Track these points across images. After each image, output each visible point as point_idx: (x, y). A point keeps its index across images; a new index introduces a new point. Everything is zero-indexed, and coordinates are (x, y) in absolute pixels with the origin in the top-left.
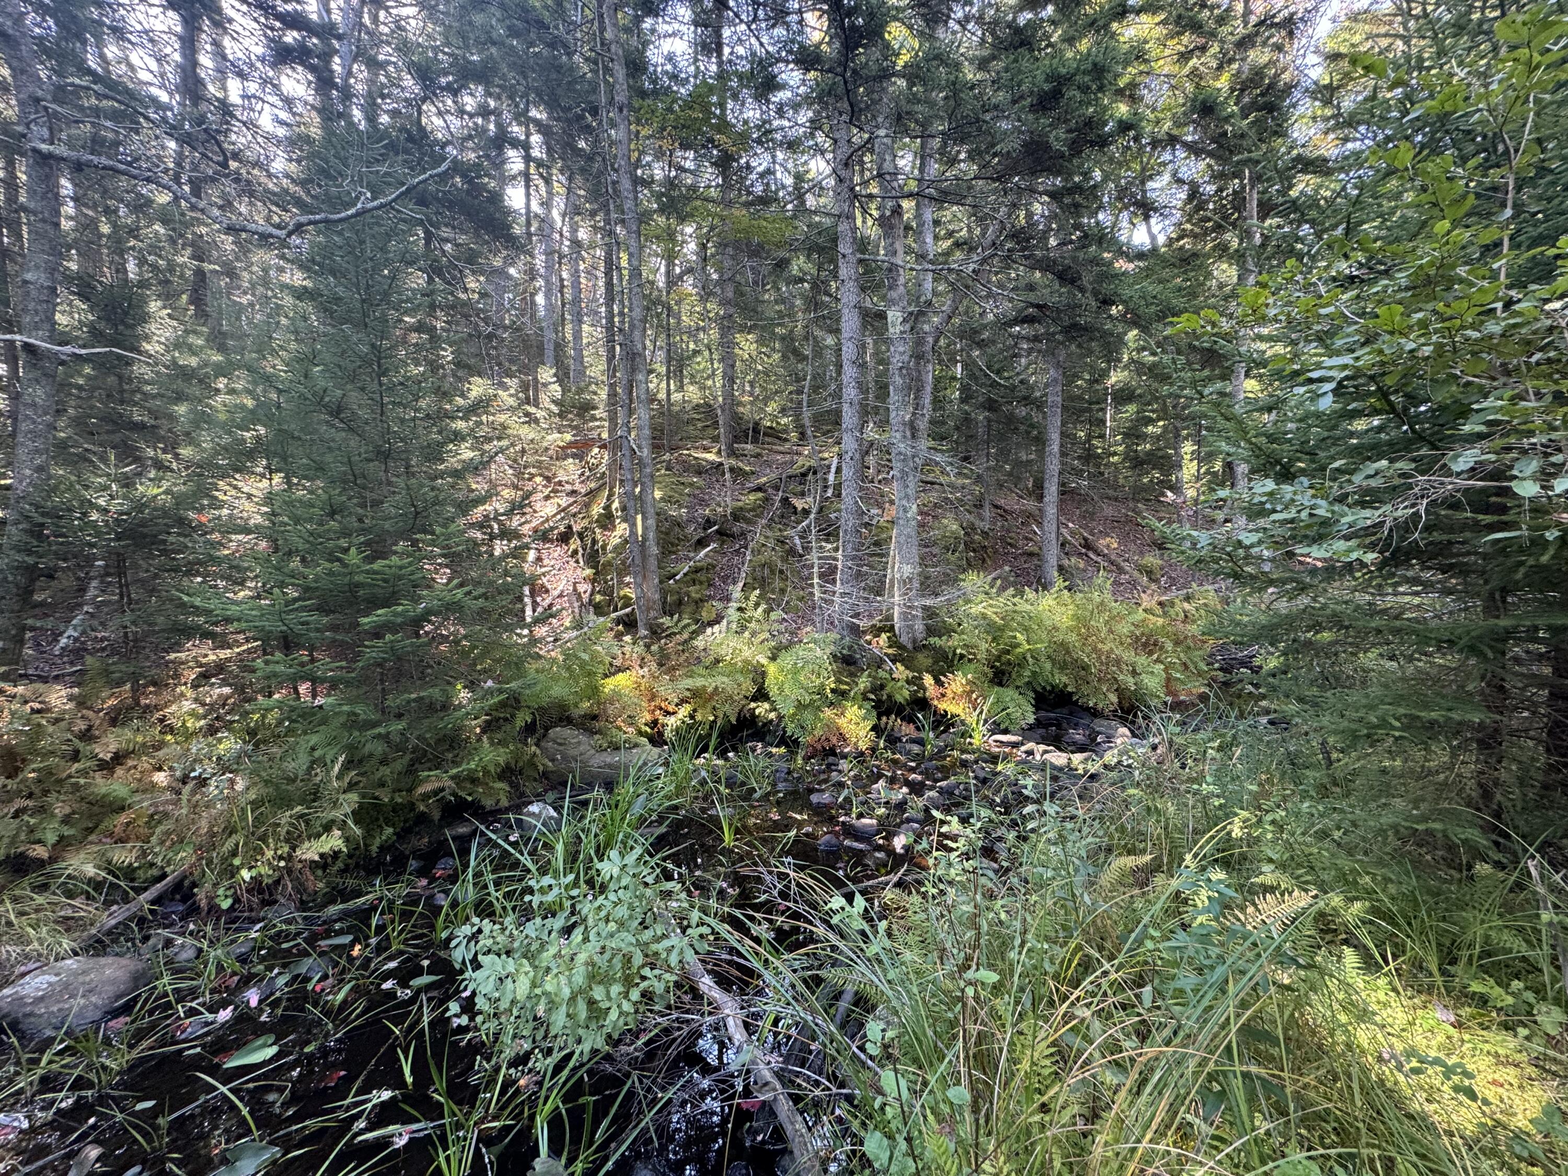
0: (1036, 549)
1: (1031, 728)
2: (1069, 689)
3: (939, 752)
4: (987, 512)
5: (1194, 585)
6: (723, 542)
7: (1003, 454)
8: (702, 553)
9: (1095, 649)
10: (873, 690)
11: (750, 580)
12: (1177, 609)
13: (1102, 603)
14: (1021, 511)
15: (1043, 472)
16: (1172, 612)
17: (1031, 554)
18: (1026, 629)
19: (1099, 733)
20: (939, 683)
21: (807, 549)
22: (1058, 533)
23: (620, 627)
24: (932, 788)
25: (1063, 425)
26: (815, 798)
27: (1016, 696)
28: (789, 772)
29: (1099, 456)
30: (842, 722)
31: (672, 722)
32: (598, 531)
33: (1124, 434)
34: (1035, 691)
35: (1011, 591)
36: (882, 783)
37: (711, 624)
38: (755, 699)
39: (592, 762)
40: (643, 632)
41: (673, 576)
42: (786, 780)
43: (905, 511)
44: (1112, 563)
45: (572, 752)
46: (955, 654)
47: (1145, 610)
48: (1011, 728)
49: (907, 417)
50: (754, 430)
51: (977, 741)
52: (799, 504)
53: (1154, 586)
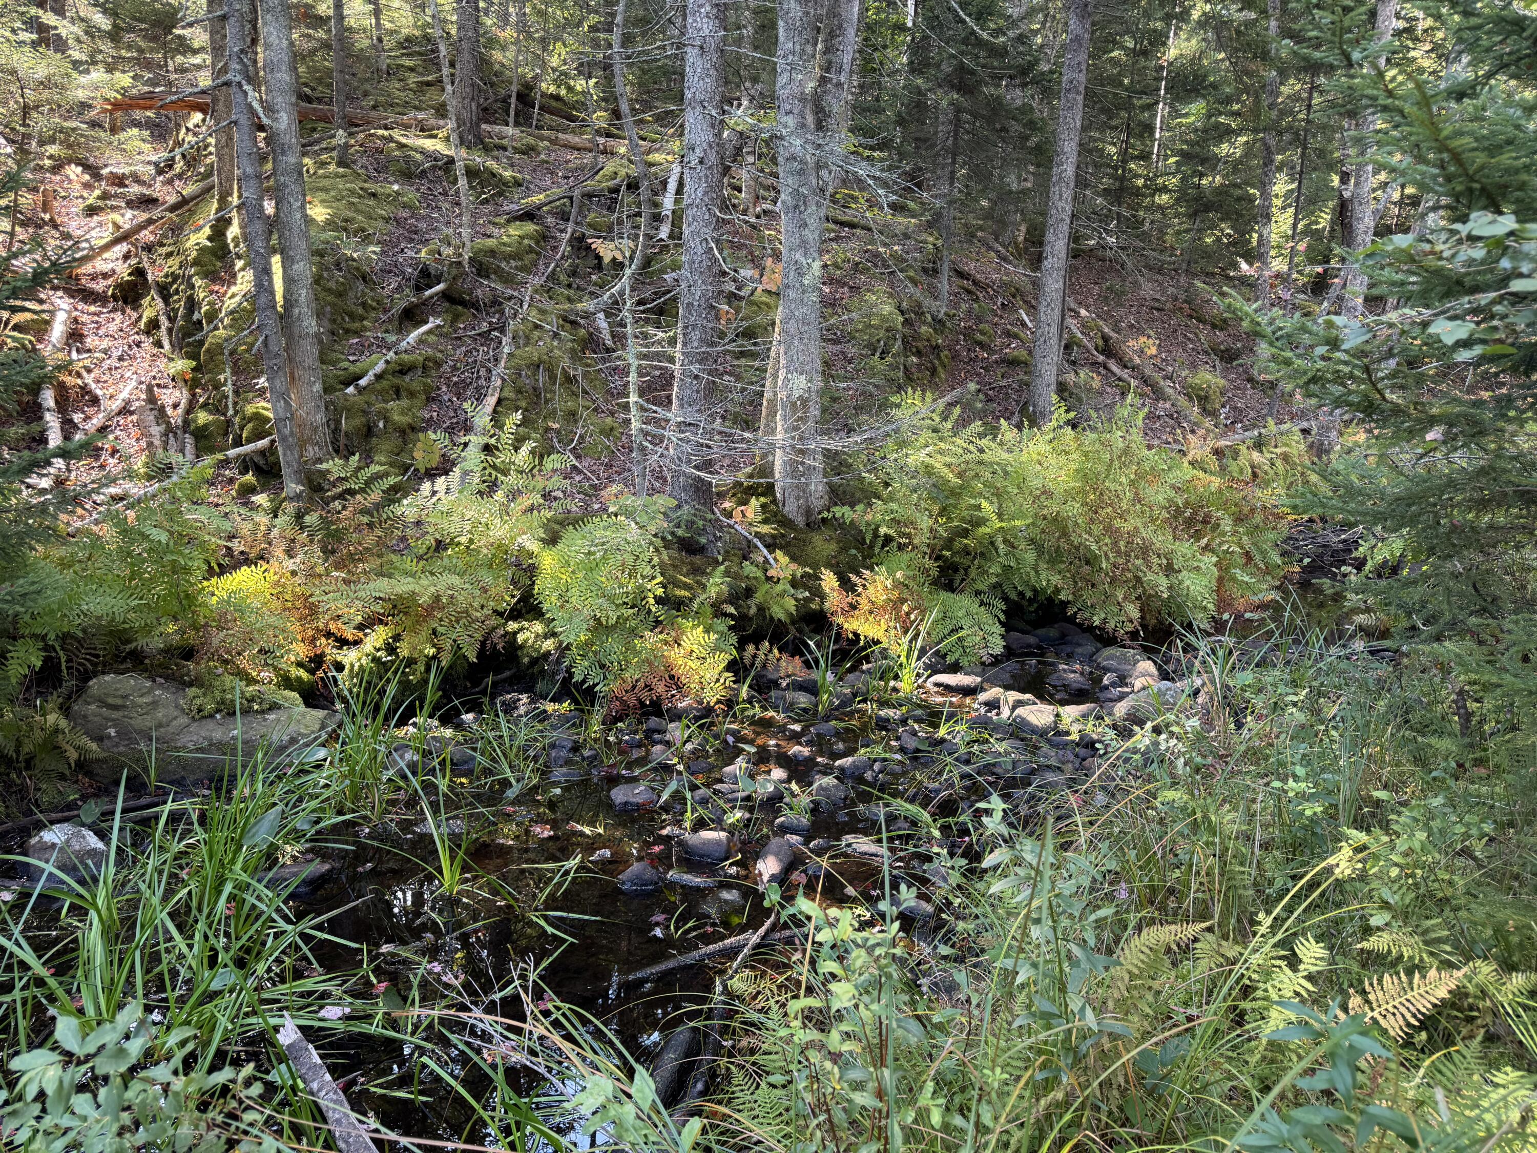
0: (1023, 354)
1: (997, 661)
2: (1063, 596)
3: (843, 704)
4: (945, 284)
5: (1271, 421)
6: (456, 318)
7: (980, 175)
8: (413, 337)
9: (1109, 529)
10: (733, 599)
11: (509, 393)
12: (1243, 461)
13: (1126, 451)
14: (1004, 285)
15: (1044, 214)
16: (1233, 466)
17: (1013, 363)
18: (999, 494)
19: (1106, 670)
20: (846, 585)
21: (619, 338)
22: (1062, 327)
23: (249, 477)
24: (826, 771)
25: (1084, 129)
26: (619, 795)
27: (975, 607)
28: (576, 748)
29: (1137, 192)
30: (675, 655)
31: (350, 657)
32: (198, 282)
33: (1182, 154)
34: (1005, 599)
35: (977, 426)
36: (739, 765)
37: (431, 474)
38: (515, 614)
39: (183, 740)
40: (293, 487)
41: (354, 379)
42: (568, 762)
43: (800, 272)
44: (1145, 380)
45: (139, 722)
46: (876, 535)
47: (1192, 463)
48: (964, 662)
49: (810, 86)
50: (521, 97)
51: (906, 685)
52: (607, 250)
53: (1208, 423)
